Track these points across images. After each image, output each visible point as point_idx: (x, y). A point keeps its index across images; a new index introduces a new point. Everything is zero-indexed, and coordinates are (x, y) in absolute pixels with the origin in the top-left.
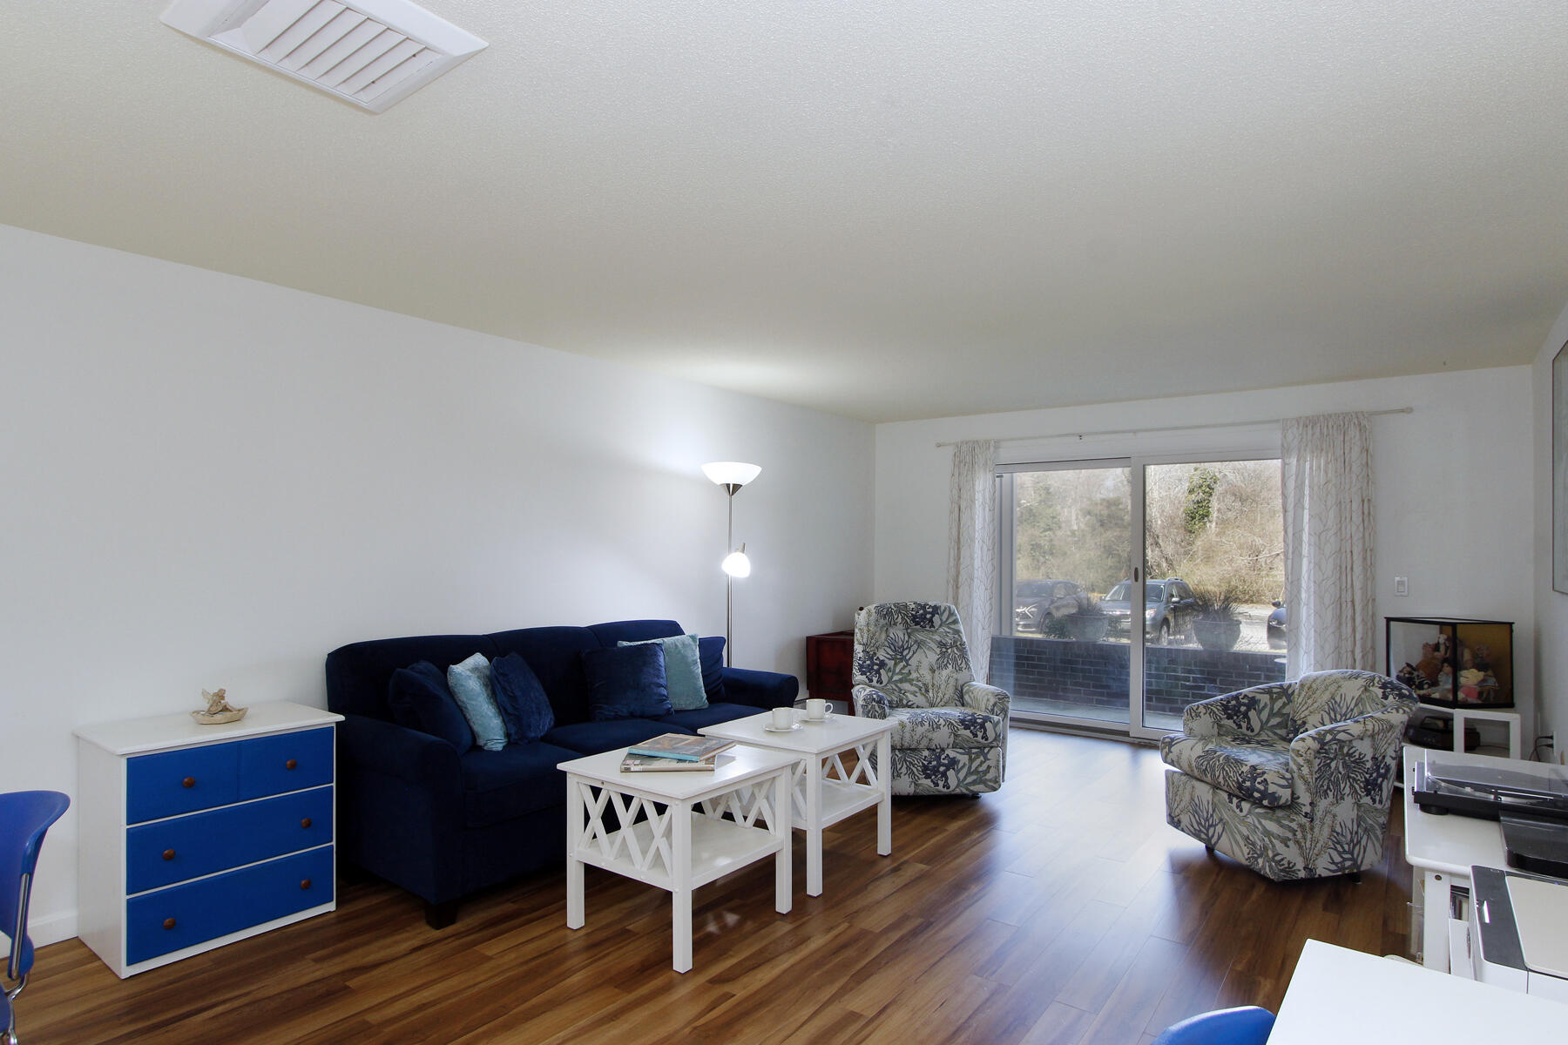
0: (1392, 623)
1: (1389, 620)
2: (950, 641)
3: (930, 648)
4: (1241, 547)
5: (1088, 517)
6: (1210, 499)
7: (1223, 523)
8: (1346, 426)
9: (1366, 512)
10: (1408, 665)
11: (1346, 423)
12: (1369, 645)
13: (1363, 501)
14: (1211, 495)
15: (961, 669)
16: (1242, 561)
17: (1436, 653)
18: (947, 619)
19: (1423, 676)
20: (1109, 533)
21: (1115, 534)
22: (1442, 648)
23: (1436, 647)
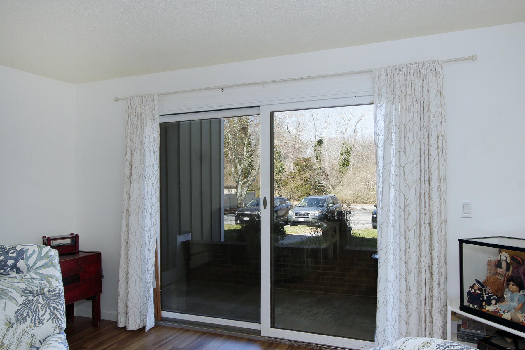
0: (465, 245)
1: (462, 242)
2: (36, 289)
3: (12, 298)
4: (362, 179)
5: (297, 166)
6: (350, 157)
7: (355, 168)
8: (425, 72)
9: (440, 147)
10: (478, 282)
11: (425, 70)
12: (443, 261)
13: (438, 137)
14: (350, 156)
15: (41, 322)
16: (363, 185)
17: (499, 269)
18: (35, 264)
19: (490, 291)
20: (306, 173)
21: (309, 174)
22: (504, 265)
23: (499, 264)
